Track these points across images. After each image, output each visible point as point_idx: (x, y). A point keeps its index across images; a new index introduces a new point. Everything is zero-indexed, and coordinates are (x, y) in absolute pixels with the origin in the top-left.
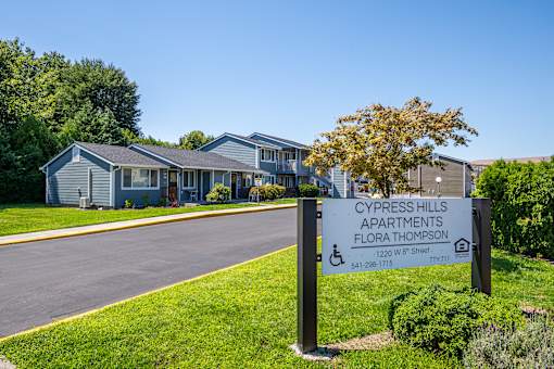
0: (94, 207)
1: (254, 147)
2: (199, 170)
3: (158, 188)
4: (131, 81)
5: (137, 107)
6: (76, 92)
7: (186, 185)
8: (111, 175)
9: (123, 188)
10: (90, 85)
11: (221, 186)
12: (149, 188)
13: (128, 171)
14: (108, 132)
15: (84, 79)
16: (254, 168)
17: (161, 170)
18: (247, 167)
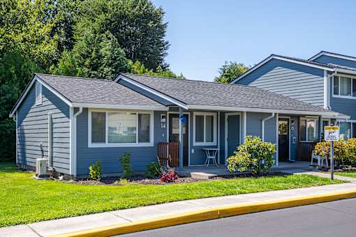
0: (55, 175)
1: (320, 73)
2: (223, 113)
3: (151, 144)
4: (157, 7)
5: (165, 39)
6: (96, 25)
7: (200, 139)
8: (72, 122)
9: (91, 145)
10: (109, 16)
11: (256, 142)
12: (137, 145)
13: (100, 117)
14: (110, 65)
15: (105, 10)
16: (320, 108)
17: (157, 113)
18: (309, 106)
